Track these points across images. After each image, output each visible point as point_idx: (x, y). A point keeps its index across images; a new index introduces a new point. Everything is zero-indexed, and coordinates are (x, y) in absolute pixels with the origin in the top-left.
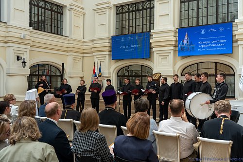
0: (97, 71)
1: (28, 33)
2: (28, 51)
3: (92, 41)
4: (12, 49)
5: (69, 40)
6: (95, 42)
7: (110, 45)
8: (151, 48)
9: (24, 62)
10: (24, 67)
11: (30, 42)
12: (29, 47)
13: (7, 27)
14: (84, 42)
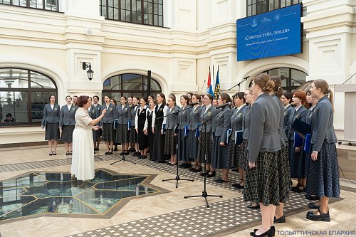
0: (213, 83)
1: (99, 26)
2: (99, 53)
3: (208, 33)
4: (72, 52)
5: (171, 33)
6: (212, 33)
7: (234, 35)
8: (302, 33)
9: (90, 71)
10: (90, 79)
11: (102, 40)
12: (101, 48)
13: (66, 19)
14: (197, 35)
